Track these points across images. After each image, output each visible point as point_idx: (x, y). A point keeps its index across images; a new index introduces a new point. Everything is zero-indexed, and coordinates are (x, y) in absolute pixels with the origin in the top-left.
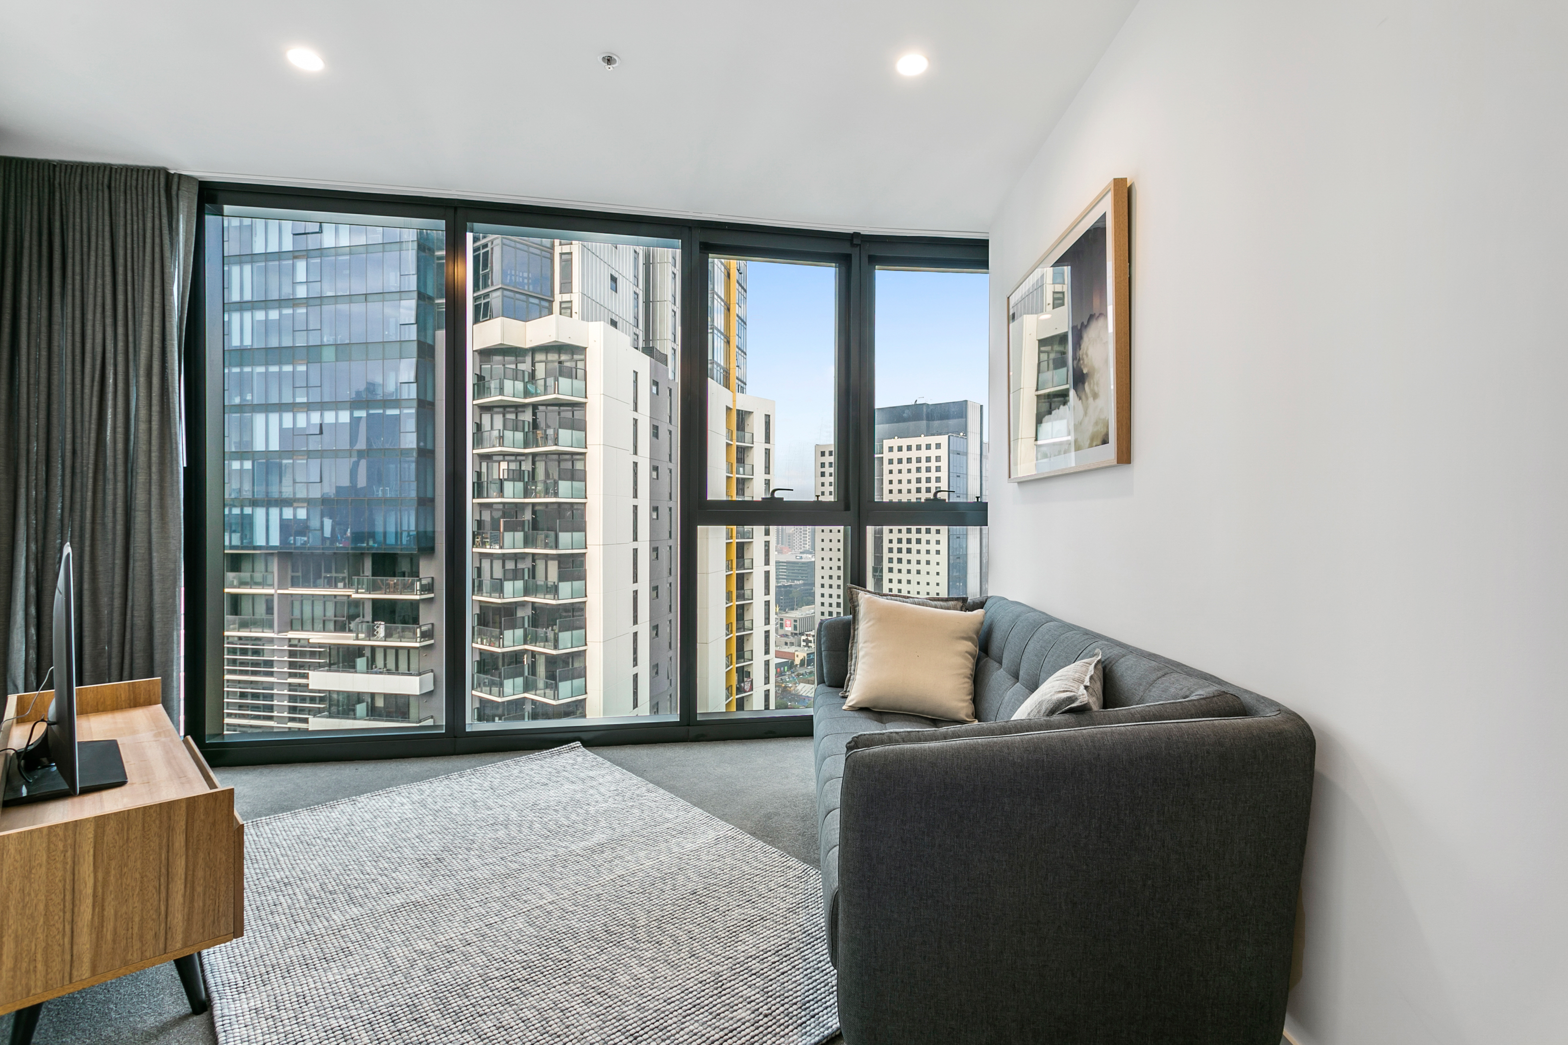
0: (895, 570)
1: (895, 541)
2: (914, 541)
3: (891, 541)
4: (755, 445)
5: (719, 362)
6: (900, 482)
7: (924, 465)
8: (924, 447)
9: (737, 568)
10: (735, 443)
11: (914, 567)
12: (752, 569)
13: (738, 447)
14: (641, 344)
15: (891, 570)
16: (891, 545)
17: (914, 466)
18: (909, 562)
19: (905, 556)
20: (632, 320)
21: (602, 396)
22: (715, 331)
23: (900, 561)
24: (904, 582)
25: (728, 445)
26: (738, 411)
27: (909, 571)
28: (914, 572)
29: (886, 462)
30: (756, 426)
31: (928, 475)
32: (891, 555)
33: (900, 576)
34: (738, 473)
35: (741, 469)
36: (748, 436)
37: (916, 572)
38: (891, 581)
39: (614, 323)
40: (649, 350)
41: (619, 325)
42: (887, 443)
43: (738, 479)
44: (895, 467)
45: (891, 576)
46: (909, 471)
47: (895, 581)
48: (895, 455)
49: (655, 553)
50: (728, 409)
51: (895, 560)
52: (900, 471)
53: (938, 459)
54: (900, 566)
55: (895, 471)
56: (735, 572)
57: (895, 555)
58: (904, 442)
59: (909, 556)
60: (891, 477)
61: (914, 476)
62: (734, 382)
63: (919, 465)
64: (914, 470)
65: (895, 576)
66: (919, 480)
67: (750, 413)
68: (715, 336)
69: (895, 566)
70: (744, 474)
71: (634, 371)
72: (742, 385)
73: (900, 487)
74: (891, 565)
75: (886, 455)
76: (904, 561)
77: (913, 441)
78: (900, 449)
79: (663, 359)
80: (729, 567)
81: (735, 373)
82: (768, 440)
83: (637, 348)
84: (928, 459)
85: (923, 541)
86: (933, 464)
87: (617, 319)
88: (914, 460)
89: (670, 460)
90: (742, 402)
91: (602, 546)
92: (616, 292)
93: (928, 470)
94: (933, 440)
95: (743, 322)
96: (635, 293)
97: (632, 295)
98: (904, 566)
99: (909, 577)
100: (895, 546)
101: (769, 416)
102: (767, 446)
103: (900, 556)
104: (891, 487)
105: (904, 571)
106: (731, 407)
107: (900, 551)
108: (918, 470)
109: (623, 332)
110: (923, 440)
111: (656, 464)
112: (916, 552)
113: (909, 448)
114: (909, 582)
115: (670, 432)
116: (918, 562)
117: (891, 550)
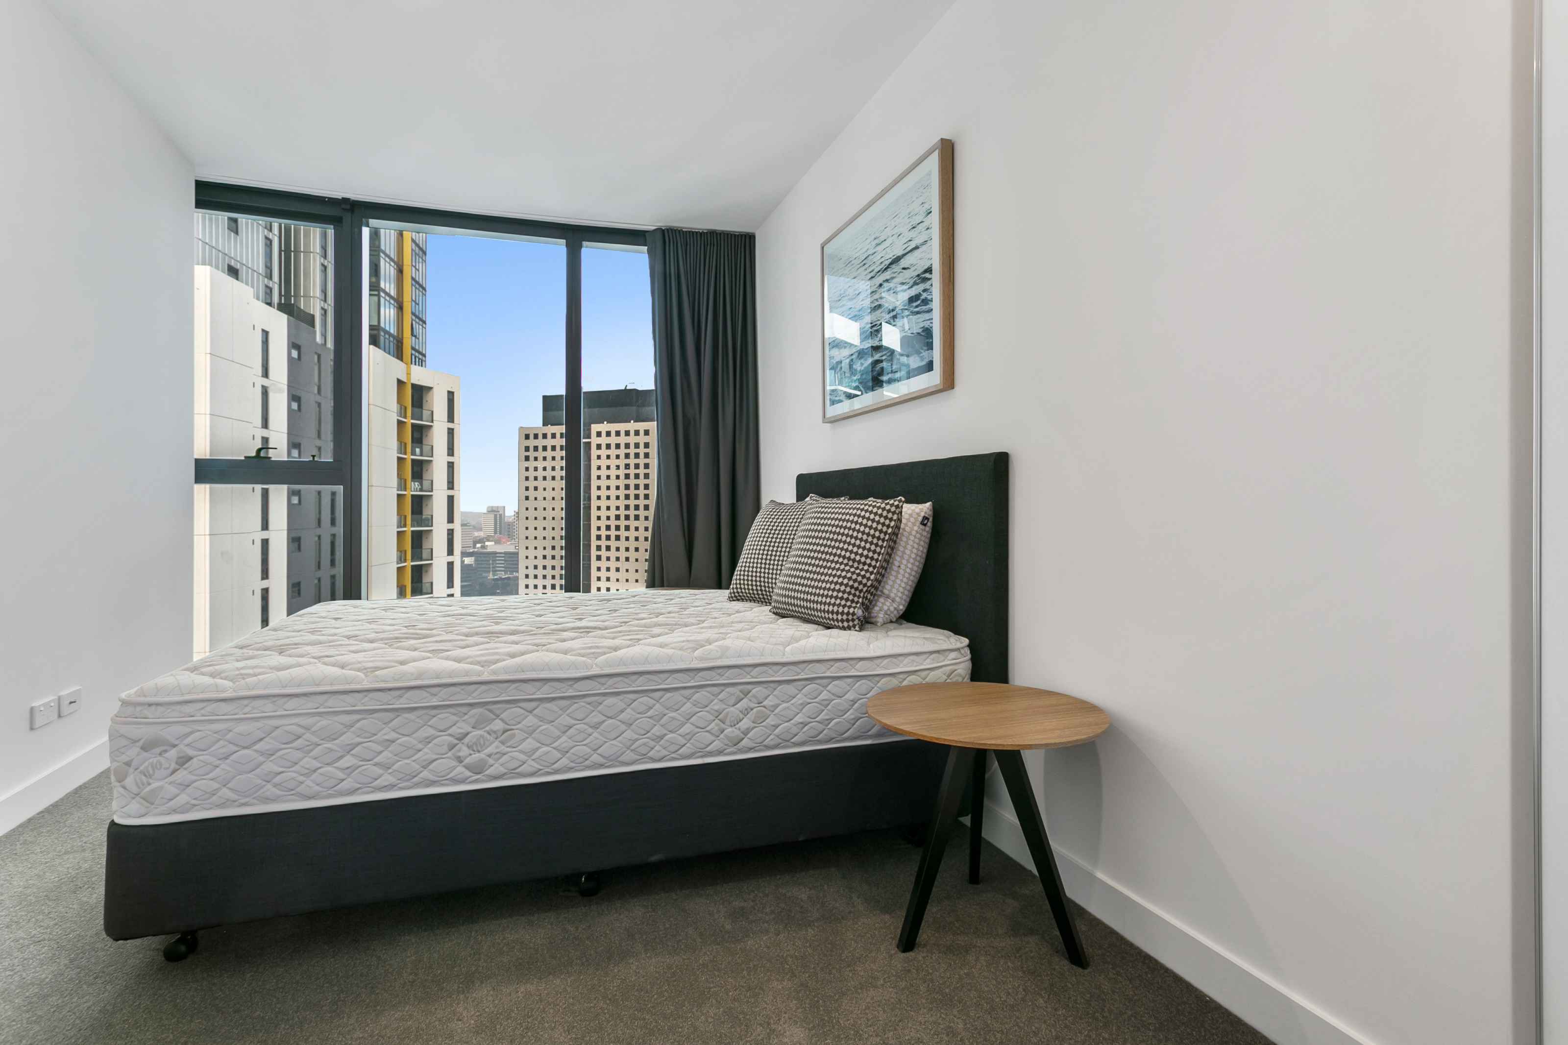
0: (604, 558)
1: (603, 528)
2: (622, 528)
3: (599, 528)
4: (436, 425)
5: (387, 329)
6: (608, 468)
7: (632, 451)
8: (632, 433)
9: (413, 560)
10: (409, 421)
11: (623, 554)
12: (432, 559)
13: (413, 425)
14: (276, 299)
15: (599, 558)
16: (599, 533)
17: (622, 451)
18: (618, 549)
19: (613, 543)
20: (261, 269)
21: (209, 356)
22: (382, 294)
23: (608, 548)
24: (613, 569)
25: (400, 424)
26: (414, 386)
27: (618, 559)
28: (622, 559)
29: (594, 447)
30: (438, 404)
31: (637, 461)
32: (599, 543)
33: (608, 564)
34: (413, 453)
35: (418, 450)
36: (426, 414)
37: (624, 559)
38: (599, 569)
39: (233, 272)
40: (287, 308)
41: (243, 272)
42: (595, 428)
43: (413, 460)
44: (604, 452)
45: (599, 564)
46: (618, 457)
47: (603, 569)
48: (604, 440)
49: (296, 545)
50: (400, 383)
51: (604, 548)
52: (608, 457)
53: (647, 445)
54: (608, 554)
55: (604, 457)
56: (409, 564)
57: (603, 543)
58: (613, 427)
59: (618, 544)
60: (599, 462)
61: (622, 462)
62: (407, 351)
63: (627, 451)
64: (622, 456)
65: (603, 564)
66: (627, 466)
67: (431, 388)
68: (382, 300)
69: (604, 553)
70: (421, 455)
71: (263, 330)
72: (420, 357)
73: (608, 472)
74: (599, 553)
75: (594, 440)
76: (613, 549)
77: (622, 427)
78: (608, 434)
79: (310, 320)
80: (401, 558)
81: (408, 341)
82: (451, 418)
83: (270, 304)
84: (637, 446)
85: (632, 528)
86: (642, 451)
87: (238, 266)
88: (622, 446)
89: (319, 436)
90: (419, 375)
91: (208, 537)
92: (237, 233)
93: (637, 456)
94: (642, 426)
95: (420, 286)
96: (267, 238)
97: (261, 242)
98: (613, 554)
99: (618, 564)
100: (604, 533)
101: (453, 393)
102: (451, 425)
103: (608, 543)
104: (599, 473)
105: (613, 559)
106: (405, 380)
107: (608, 538)
108: (627, 456)
109: (247, 284)
110: (632, 426)
111: (297, 440)
112: (624, 539)
113: (618, 433)
114: (618, 570)
115: (319, 405)
116: (627, 549)
117: (599, 538)
